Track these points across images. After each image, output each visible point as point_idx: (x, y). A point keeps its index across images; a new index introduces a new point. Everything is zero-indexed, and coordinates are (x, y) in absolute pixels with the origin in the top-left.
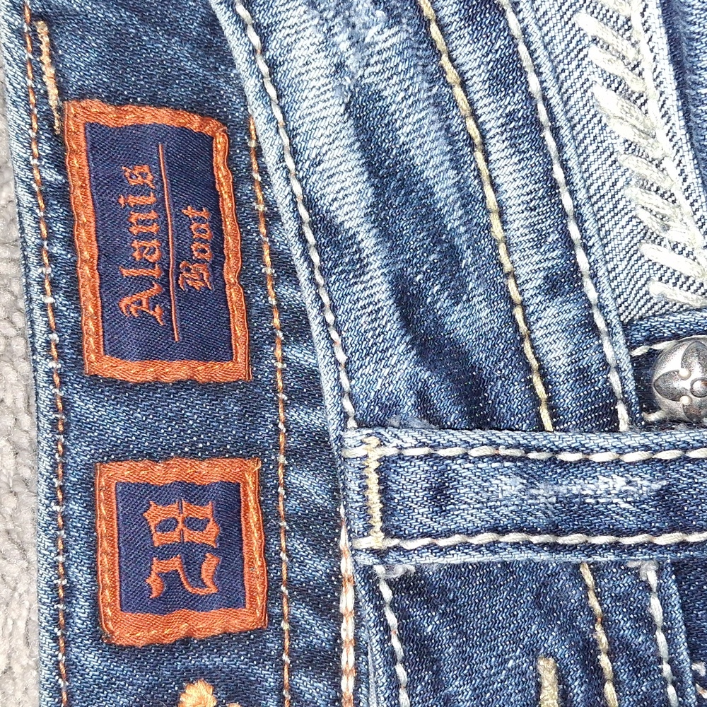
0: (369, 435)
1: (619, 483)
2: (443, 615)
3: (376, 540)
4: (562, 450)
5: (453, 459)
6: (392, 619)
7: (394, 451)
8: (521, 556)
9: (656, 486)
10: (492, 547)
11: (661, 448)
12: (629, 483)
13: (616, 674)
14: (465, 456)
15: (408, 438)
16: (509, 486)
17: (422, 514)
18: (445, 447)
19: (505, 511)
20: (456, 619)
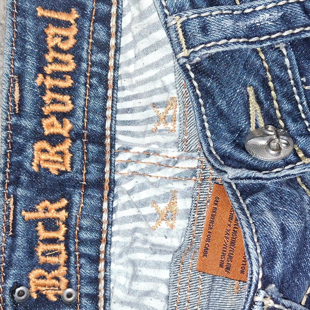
0: (176, 16)
1: (267, 16)
2: (213, 79)
3: (185, 53)
4: (245, 9)
5: (207, 16)
6: (195, 84)
7: (186, 18)
8: (236, 47)
9: (280, 14)
10: (226, 45)
12: (270, 15)
13: (275, 87)
15: (190, 13)
16: (228, 23)
17: (199, 37)
18: (203, 13)
19: (228, 31)
20: (217, 79)
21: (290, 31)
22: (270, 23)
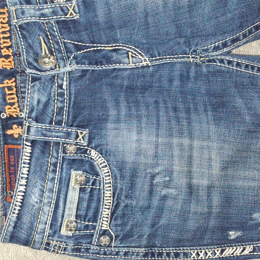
0: (13, 7)
1: (47, 10)
2: (26, 31)
3: (16, 21)
4: (40, 7)
6: (19, 33)
7: (16, 8)
8: (35, 20)
9: (52, 10)
10: (30, 19)
11: (52, 5)
12: (48, 10)
13: (51, 38)
14: (26, 8)
15: (18, 6)
16: (32, 11)
17: (21, 16)
18: (23, 7)
19: (32, 14)
20: (28, 31)
21: (56, 17)
22: (48, 13)
